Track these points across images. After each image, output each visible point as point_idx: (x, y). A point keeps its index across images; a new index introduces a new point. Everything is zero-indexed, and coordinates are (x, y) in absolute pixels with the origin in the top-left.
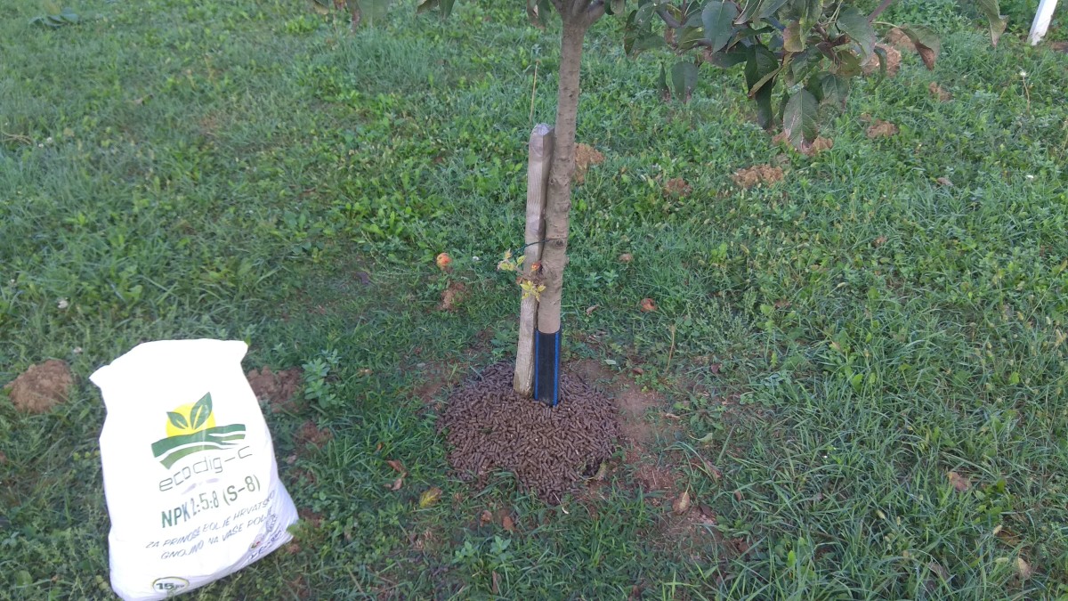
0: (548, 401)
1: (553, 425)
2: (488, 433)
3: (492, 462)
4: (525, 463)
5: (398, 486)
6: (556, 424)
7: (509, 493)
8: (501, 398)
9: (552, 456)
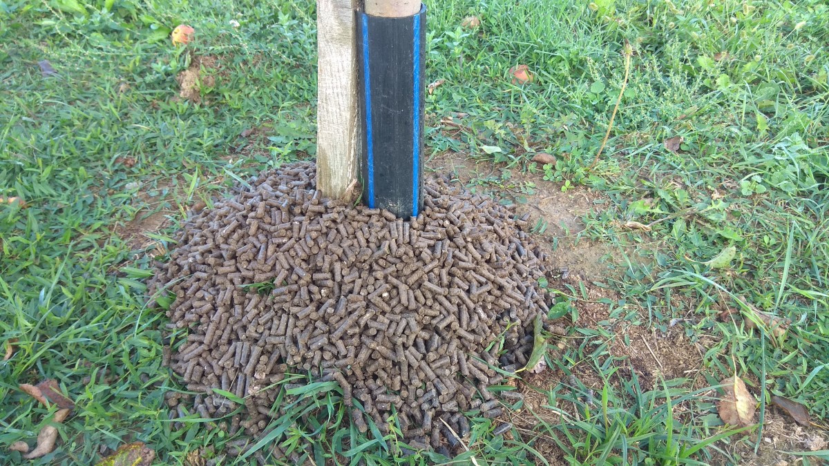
0: (399, 207)
1: (418, 257)
2: (265, 291)
3: (281, 360)
4: (364, 355)
5: (45, 445)
6: (426, 254)
7: (330, 433)
8: (290, 212)
9: (424, 328)
